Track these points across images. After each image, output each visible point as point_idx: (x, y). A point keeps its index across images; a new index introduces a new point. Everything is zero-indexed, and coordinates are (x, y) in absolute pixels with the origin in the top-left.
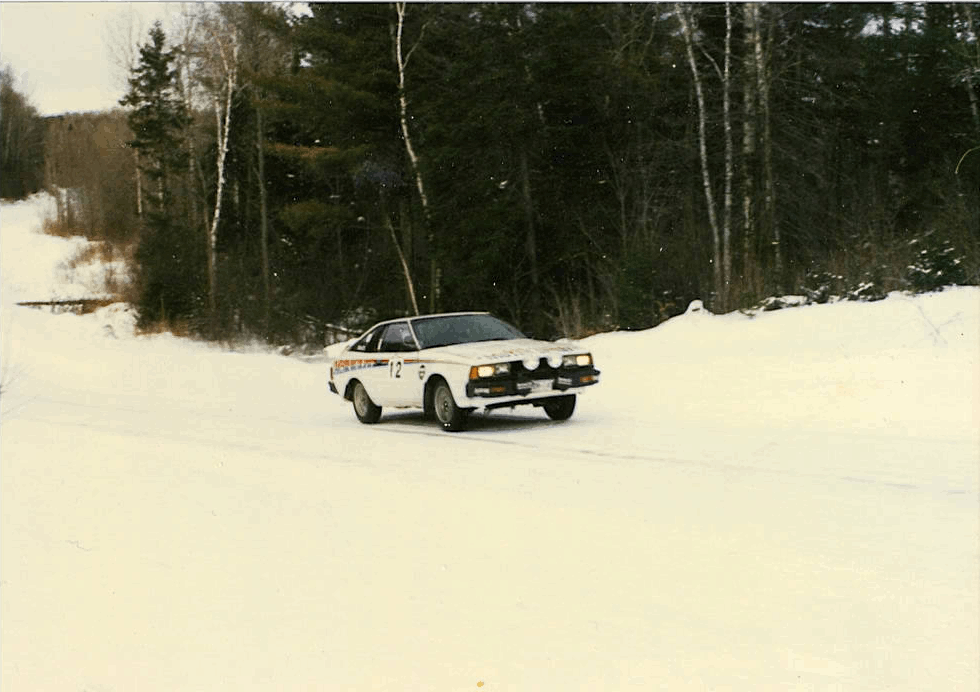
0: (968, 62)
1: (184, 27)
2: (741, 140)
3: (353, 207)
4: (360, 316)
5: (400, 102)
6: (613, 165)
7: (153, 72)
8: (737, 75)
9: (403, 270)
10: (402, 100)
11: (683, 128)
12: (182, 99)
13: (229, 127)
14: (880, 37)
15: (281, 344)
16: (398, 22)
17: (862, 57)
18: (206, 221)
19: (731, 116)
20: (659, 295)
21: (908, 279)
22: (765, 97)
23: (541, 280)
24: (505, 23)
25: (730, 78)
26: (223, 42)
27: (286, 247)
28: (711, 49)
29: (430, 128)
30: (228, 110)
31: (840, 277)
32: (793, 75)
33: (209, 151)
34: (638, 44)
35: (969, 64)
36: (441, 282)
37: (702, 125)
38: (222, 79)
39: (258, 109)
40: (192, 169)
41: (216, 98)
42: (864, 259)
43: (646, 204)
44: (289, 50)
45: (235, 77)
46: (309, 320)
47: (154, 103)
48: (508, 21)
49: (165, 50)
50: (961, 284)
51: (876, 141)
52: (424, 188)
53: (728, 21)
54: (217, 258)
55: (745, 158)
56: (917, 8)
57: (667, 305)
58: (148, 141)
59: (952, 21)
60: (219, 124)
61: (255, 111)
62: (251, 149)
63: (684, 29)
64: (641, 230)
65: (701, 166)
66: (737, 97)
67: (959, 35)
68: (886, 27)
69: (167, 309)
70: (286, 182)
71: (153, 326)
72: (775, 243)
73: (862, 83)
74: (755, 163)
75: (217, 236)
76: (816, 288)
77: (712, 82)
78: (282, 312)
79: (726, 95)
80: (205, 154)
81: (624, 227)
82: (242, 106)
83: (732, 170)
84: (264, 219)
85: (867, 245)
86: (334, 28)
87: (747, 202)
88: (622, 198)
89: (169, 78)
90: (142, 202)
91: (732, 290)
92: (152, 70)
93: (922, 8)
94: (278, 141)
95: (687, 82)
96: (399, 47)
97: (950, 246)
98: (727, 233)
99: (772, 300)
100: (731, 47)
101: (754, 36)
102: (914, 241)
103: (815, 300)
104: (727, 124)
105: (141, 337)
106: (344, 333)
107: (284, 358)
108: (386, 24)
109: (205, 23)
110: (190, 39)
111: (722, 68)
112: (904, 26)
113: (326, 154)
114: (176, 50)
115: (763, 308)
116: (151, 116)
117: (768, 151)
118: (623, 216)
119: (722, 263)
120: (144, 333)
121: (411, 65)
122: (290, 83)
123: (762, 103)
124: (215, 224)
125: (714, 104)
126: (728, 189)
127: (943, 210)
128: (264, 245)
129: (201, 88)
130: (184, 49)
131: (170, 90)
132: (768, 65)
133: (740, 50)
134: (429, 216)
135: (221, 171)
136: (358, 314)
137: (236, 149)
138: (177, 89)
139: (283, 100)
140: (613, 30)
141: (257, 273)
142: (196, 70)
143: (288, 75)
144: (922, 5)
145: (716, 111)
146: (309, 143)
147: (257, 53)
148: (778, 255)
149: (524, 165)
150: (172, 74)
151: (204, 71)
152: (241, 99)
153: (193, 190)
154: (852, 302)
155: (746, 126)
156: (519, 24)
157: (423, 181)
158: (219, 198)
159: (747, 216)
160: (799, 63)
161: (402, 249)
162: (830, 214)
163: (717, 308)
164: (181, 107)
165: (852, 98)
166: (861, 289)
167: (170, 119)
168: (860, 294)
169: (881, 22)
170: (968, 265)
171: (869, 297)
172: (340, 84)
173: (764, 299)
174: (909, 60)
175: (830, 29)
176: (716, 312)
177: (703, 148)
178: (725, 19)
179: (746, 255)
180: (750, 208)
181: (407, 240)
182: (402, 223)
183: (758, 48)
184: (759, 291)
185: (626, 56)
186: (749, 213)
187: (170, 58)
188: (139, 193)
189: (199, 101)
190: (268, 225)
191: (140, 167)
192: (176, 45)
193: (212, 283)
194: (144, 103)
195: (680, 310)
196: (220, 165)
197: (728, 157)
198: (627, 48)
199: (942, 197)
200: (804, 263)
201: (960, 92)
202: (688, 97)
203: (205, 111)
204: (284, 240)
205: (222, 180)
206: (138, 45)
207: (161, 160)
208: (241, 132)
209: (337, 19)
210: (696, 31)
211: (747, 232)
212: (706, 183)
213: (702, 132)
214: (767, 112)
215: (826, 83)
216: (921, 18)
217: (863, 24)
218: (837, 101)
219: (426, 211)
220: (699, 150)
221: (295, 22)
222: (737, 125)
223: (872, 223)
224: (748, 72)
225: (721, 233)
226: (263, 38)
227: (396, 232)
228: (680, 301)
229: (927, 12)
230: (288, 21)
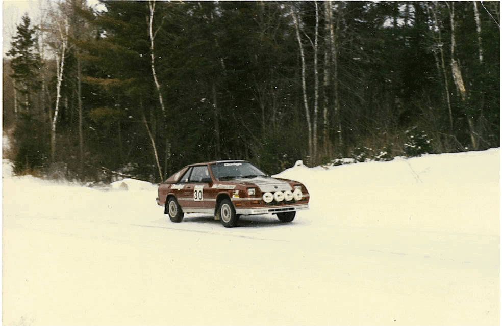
0: (435, 41)
1: (40, 15)
2: (323, 78)
3: (127, 111)
4: (130, 167)
5: (151, 56)
6: (259, 91)
7: (24, 39)
8: (321, 46)
9: (152, 144)
10: (152, 55)
11: (294, 72)
12: (38, 53)
13: (63, 68)
14: (392, 28)
15: (88, 181)
16: (150, 15)
17: (382, 38)
18: (51, 117)
19: (318, 66)
20: (281, 158)
21: (404, 150)
22: (335, 57)
23: (222, 149)
24: (205, 17)
25: (318, 47)
26: (61, 24)
27: (92, 131)
28: (308, 33)
29: (167, 70)
30: (63, 60)
31: (371, 149)
32: (349, 46)
33: (52, 80)
34: (273, 28)
35: (435, 42)
36: (171, 150)
37: (303, 71)
38: (60, 43)
39: (78, 59)
40: (43, 90)
41: (56, 53)
42: (383, 140)
43: (275, 111)
44: (94, 29)
45: (67, 42)
46: (103, 169)
47: (24, 55)
48: (207, 16)
49: (30, 28)
50: (430, 153)
51: (389, 80)
52: (163, 102)
53: (317, 18)
54: (56, 137)
55: (324, 88)
56: (410, 14)
57: (285, 162)
58: (21, 75)
59: (427, 20)
60: (58, 67)
61: (76, 60)
62: (75, 80)
63: (295, 22)
64: (272, 124)
65: (302, 92)
66: (321, 57)
67: (430, 27)
68: (395, 23)
69: (29, 163)
70: (92, 98)
71: (21, 172)
72: (339, 132)
73: (383, 51)
74: (329, 91)
75: (56, 125)
76: (359, 155)
77: (309, 49)
78: (89, 165)
79: (316, 55)
80: (50, 82)
81: (264, 123)
82: (70, 57)
83: (318, 94)
84: (80, 117)
85: (384, 133)
86: (118, 17)
87: (326, 110)
88: (263, 107)
89: (32, 42)
90: (17, 107)
91: (317, 155)
92: (23, 38)
93: (413, 14)
94: (88, 76)
95: (296, 48)
96: (151, 28)
97: (425, 134)
98: (315, 125)
99: (337, 160)
100: (318, 31)
101: (330, 26)
102: (407, 131)
103: (359, 161)
104: (316, 70)
105: (16, 177)
106: (121, 176)
107: (90, 188)
108: (145, 16)
109: (51, 14)
110: (43, 22)
111: (314, 42)
112: (404, 22)
113: (113, 82)
114: (36, 27)
115: (332, 164)
116: (22, 62)
117: (336, 84)
118: (263, 117)
119: (313, 141)
120: (17, 175)
121: (157, 37)
122: (94, 45)
123: (333, 60)
124: (55, 119)
125: (309, 60)
126: (316, 104)
127: (421, 116)
128: (80, 130)
129: (49, 47)
130: (40, 27)
131: (33, 48)
132: (337, 40)
133: (323, 33)
134: (165, 116)
135: (58, 91)
136: (128, 166)
137: (67, 80)
138: (36, 48)
139: (91, 54)
140: (260, 22)
141: (76, 144)
142: (46, 38)
143: (94, 42)
144: (413, 12)
145: (310, 64)
146: (105, 77)
147: (78, 30)
148: (340, 138)
149: (214, 90)
150: (34, 40)
151: (50, 39)
152: (70, 53)
153: (44, 100)
154: (377, 162)
155: (325, 72)
156: (212, 17)
157: (163, 98)
158: (57, 105)
159: (325, 118)
160: (352, 39)
161: (151, 133)
162: (367, 117)
163: (310, 164)
164: (38, 58)
165: (378, 59)
166: (381, 155)
167: (32, 63)
168: (381, 157)
169: (392, 20)
170: (434, 143)
171: (385, 159)
172: (120, 47)
173: (333, 159)
174: (406, 40)
175: (367, 23)
176: (309, 167)
177: (304, 82)
178: (315, 17)
179: (325, 138)
180: (327, 114)
181: (154, 128)
182: (151, 120)
183: (332, 32)
184: (330, 156)
185: (266, 35)
186: (326, 116)
187: (33, 31)
188: (16, 102)
189: (48, 55)
190: (83, 119)
191: (16, 88)
192: (36, 25)
193: (53, 149)
194: (18, 55)
195: (291, 165)
196: (58, 88)
197: (316, 88)
198: (266, 31)
199: (421, 109)
200: (353, 142)
201: (431, 57)
202: (296, 56)
203: (50, 60)
204: (91, 127)
205: (59, 96)
206: (16, 24)
207: (27, 85)
208: (69, 71)
209: (120, 13)
210: (301, 23)
211: (325, 126)
212: (305, 101)
213: (303, 75)
214: (336, 65)
215: (365, 51)
216: (412, 19)
217: (384, 21)
218: (371, 60)
219: (164, 113)
220: (302, 84)
221: (97, 14)
222: (321, 71)
223: (387, 122)
224: (326, 44)
225: (312, 126)
226: (81, 22)
227: (148, 124)
228: (291, 160)
229: (415, 15)
230: (95, 14)
